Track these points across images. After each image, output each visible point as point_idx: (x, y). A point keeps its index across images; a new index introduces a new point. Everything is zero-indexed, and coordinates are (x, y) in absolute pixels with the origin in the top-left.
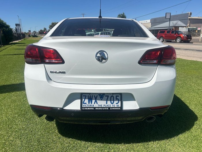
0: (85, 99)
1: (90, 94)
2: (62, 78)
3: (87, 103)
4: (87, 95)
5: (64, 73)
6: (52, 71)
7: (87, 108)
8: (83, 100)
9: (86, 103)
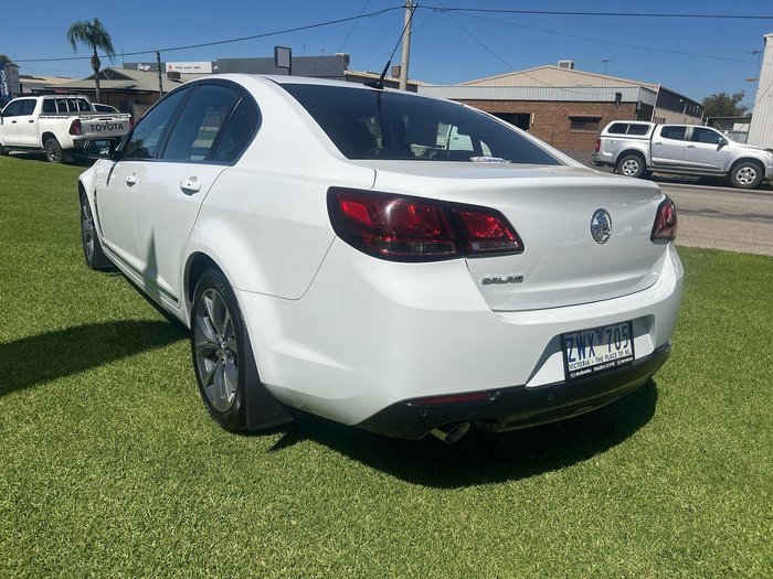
0: (571, 347)
1: (579, 332)
2: (512, 295)
3: (577, 358)
4: (574, 336)
5: (519, 279)
6: (488, 276)
7: (579, 371)
8: (569, 350)
9: (574, 360)
